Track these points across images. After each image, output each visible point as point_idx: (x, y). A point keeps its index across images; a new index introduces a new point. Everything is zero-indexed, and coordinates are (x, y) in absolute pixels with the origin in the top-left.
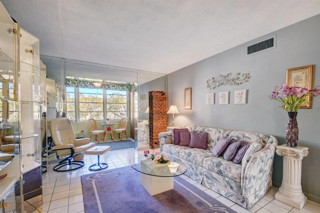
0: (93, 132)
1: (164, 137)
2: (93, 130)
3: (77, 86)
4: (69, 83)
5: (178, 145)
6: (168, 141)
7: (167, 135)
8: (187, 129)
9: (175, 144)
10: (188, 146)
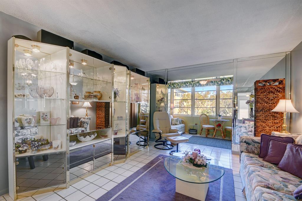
0: (203, 126)
1: (245, 142)
2: (204, 125)
3: (193, 86)
4: (187, 84)
5: (263, 159)
6: (253, 150)
7: (253, 141)
8: (292, 138)
9: (260, 157)
10: (278, 165)
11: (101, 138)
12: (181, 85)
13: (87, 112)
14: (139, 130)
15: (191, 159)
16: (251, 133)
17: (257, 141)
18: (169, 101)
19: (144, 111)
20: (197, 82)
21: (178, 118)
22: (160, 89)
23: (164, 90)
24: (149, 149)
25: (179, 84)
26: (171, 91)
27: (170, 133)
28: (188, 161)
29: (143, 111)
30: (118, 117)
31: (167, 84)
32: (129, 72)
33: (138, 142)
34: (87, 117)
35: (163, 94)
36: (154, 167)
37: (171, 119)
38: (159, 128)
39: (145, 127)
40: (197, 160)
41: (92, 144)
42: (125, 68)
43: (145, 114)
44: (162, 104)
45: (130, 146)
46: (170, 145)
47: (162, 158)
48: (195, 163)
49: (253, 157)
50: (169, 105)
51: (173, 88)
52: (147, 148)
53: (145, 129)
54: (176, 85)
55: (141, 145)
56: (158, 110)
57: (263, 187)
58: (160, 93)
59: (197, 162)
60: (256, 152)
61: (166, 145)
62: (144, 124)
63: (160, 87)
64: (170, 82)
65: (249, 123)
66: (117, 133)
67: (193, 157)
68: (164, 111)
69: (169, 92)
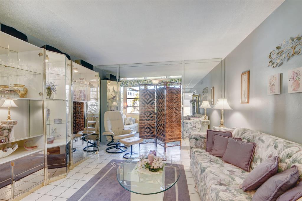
1: (194, 138)
5: (209, 153)
6: (201, 145)
7: (200, 137)
8: (230, 132)
9: (207, 151)
10: (222, 157)
11: (27, 150)
12: (134, 84)
13: (9, 114)
14: (86, 134)
15: (147, 164)
16: (195, 128)
17: (203, 136)
18: (122, 100)
19: (94, 111)
20: (149, 81)
21: (131, 118)
22: (111, 86)
23: (116, 88)
24: (99, 154)
25: (132, 82)
26: (124, 89)
27: (123, 134)
28: (143, 166)
29: (92, 111)
30: (54, 120)
31: (119, 81)
32: (69, 62)
33: (86, 148)
34: (9, 121)
35: (116, 93)
36: (105, 177)
37: (125, 119)
38: (110, 130)
39: (94, 130)
40: (153, 164)
41: (10, 162)
42: (64, 56)
43: (95, 114)
44: (115, 103)
45: (73, 154)
46: (124, 147)
47: (114, 163)
48: (151, 168)
49: (202, 152)
50: (122, 104)
51: (126, 86)
52: (96, 154)
53: (95, 132)
54: (129, 83)
55: (89, 151)
56: (110, 109)
57: (217, 185)
58: (111, 90)
59: (153, 167)
60: (203, 146)
61: (119, 147)
62: (93, 126)
63: (112, 84)
64: (122, 79)
65: (194, 119)
66: (54, 141)
67: (149, 161)
68: (116, 111)
69: (121, 90)
